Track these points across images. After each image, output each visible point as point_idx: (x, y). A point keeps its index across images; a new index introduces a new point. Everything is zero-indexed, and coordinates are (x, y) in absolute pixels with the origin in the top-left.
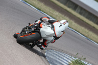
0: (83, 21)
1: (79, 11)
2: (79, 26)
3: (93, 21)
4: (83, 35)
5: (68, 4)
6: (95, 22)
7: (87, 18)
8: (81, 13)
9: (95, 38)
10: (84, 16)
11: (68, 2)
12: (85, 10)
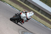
0: (43, 17)
1: (41, 12)
2: (41, 20)
3: (48, 17)
4: (43, 24)
5: (35, 8)
6: (49, 18)
7: (45, 15)
8: (42, 13)
9: (49, 26)
10: (43, 14)
11: (35, 7)
12: (44, 11)
